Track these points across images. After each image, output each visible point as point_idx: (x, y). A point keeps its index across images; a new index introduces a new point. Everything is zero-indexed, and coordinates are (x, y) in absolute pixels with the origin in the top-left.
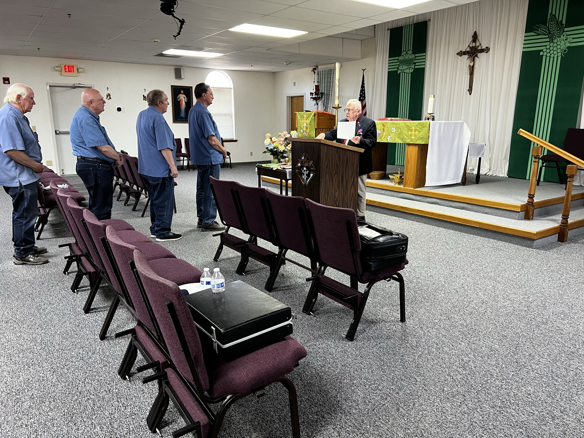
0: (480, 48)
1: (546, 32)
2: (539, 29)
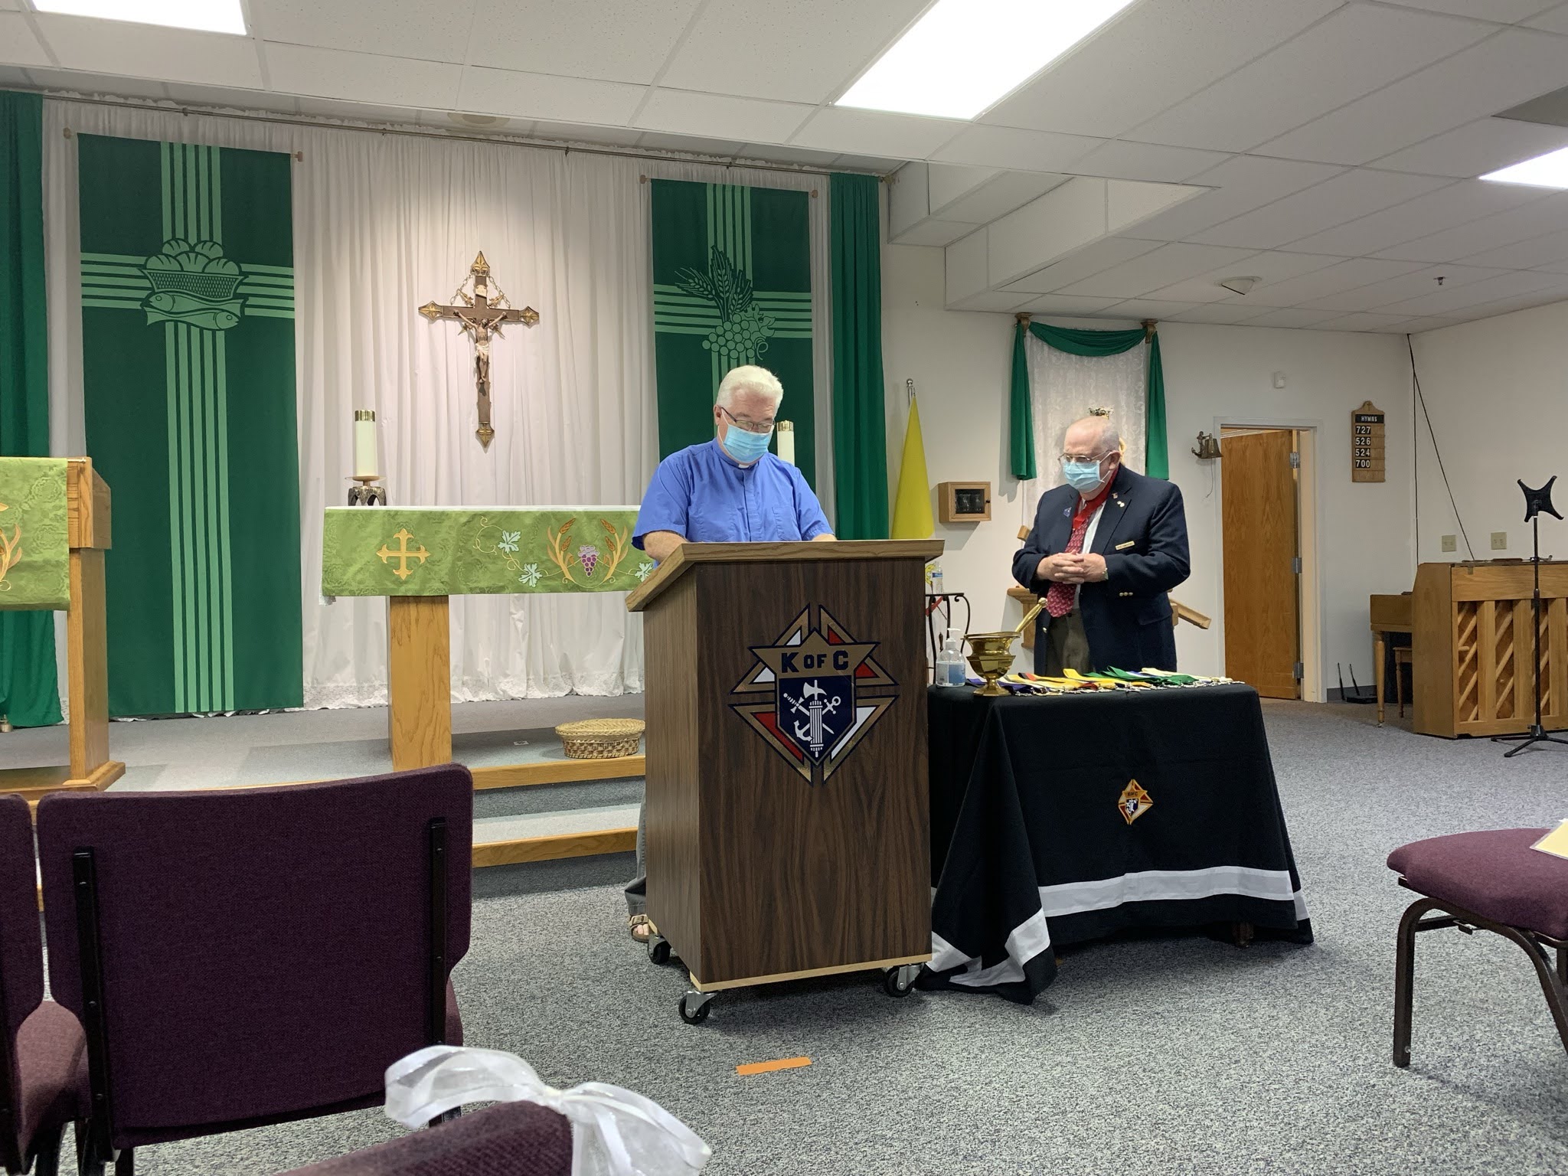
0: (501, 306)
1: (711, 293)
2: (691, 281)
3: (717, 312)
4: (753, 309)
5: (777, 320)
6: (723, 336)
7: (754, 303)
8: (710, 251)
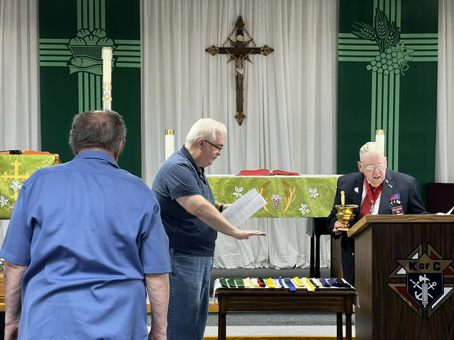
0: (251, 45)
1: (373, 36)
2: (361, 30)
3: (377, 48)
4: (400, 45)
5: (415, 50)
6: (380, 61)
7: (401, 41)
8: (375, 11)
